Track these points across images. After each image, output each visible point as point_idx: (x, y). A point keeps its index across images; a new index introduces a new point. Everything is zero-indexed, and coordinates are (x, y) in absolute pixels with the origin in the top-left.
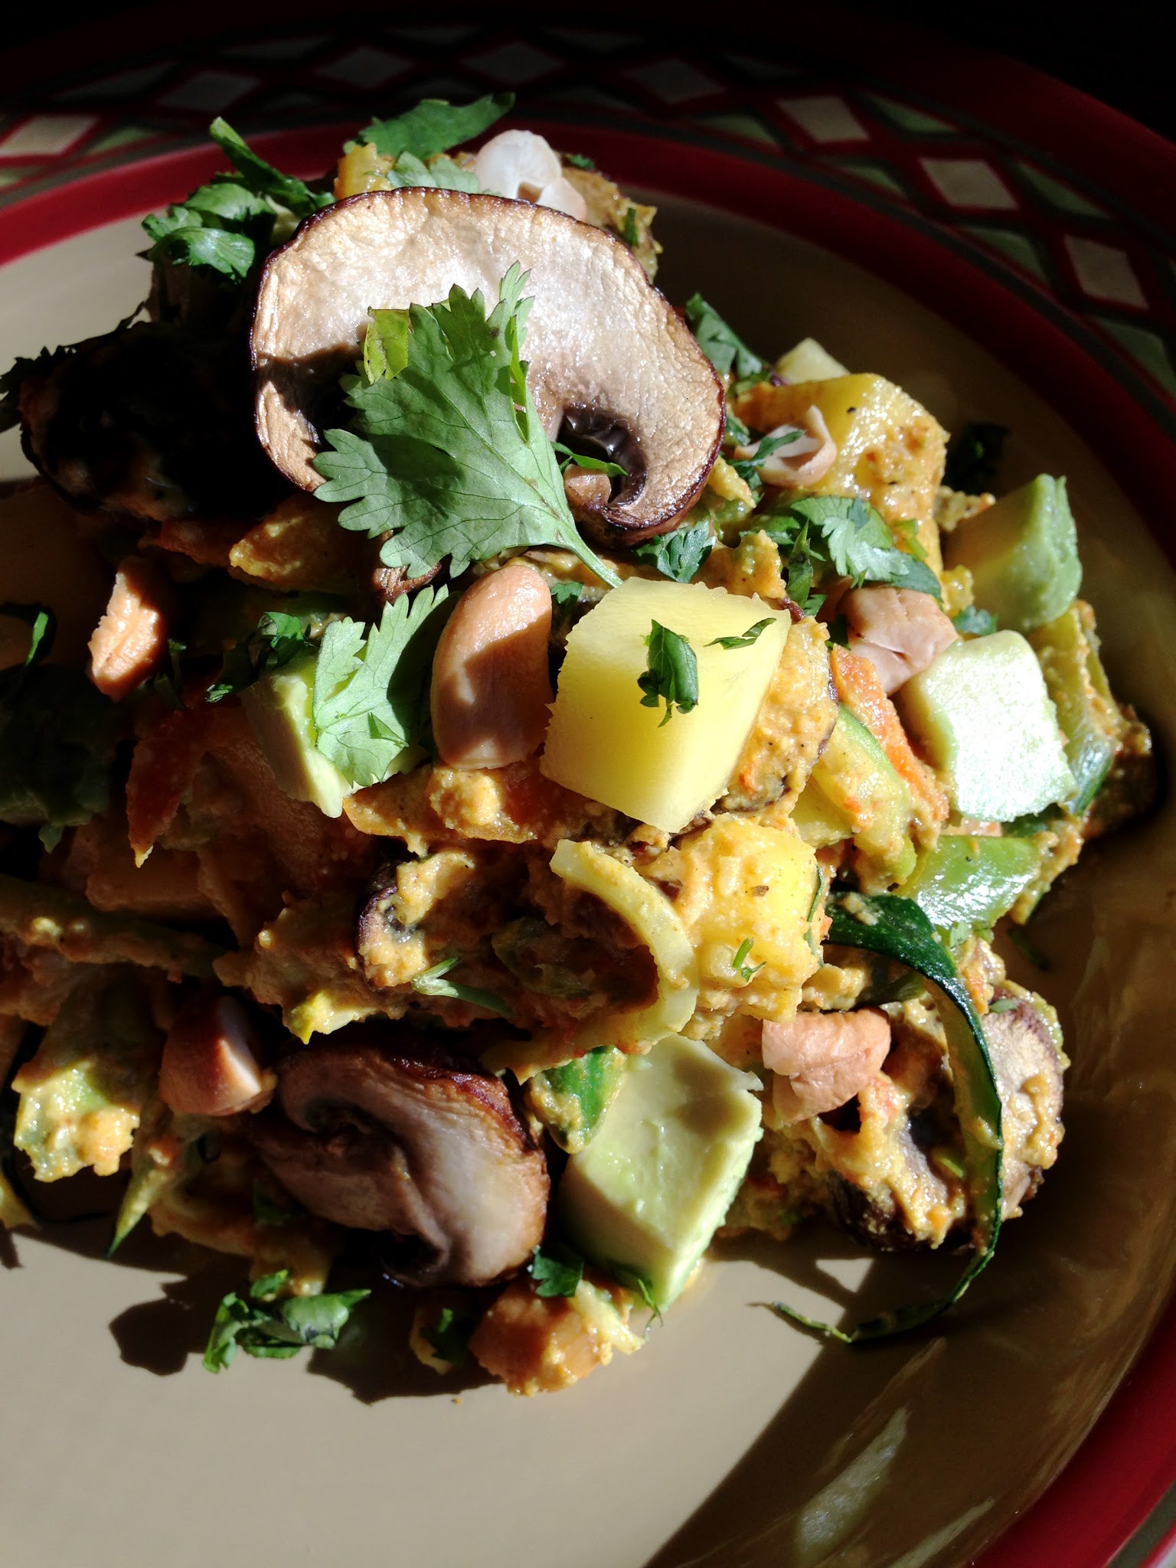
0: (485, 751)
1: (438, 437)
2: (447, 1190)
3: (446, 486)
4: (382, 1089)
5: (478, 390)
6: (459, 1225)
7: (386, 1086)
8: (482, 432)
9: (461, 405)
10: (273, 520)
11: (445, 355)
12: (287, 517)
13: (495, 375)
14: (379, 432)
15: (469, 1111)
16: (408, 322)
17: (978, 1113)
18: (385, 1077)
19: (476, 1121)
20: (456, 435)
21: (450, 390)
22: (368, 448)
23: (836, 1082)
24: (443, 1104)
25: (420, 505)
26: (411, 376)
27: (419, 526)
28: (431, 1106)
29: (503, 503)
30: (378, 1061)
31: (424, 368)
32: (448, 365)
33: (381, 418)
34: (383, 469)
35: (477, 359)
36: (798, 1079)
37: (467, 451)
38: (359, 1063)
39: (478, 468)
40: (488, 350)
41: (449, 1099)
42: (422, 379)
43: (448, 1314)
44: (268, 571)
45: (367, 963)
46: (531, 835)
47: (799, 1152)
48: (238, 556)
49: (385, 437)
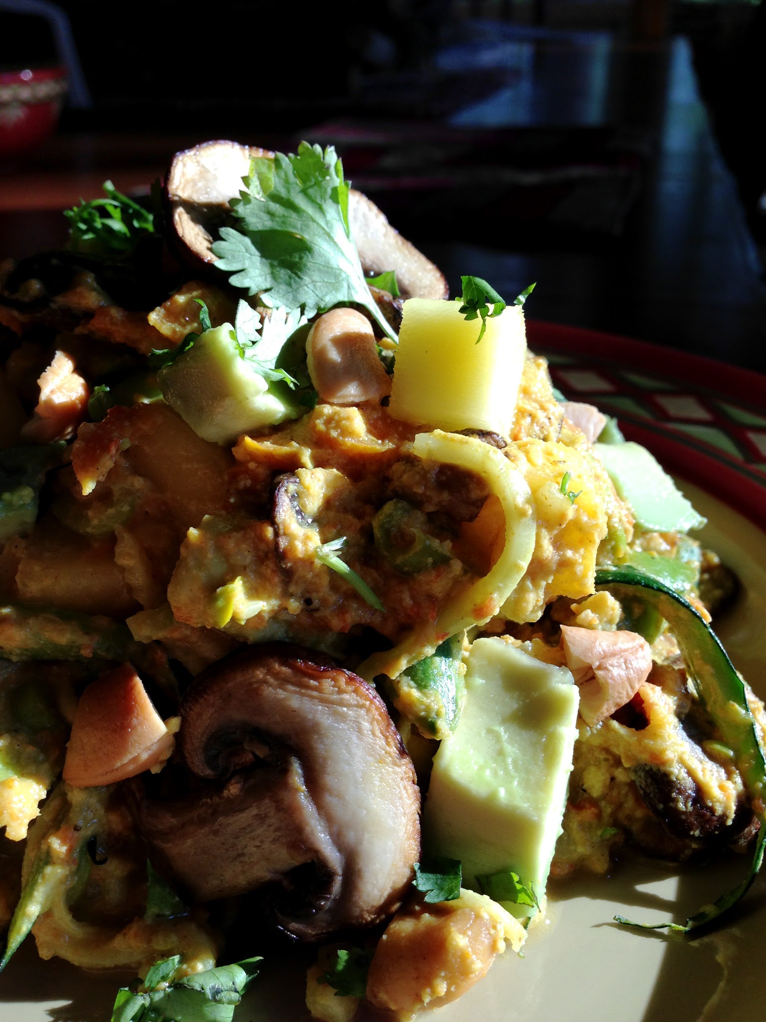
0: (352, 391)
1: (295, 227)
2: (339, 796)
3: (301, 258)
4: (281, 694)
5: (318, 201)
6: (350, 837)
7: (285, 690)
8: (323, 224)
9: (309, 209)
10: (179, 291)
11: (296, 184)
12: (190, 291)
13: (329, 191)
14: (255, 229)
15: (358, 701)
16: (273, 166)
17: (729, 699)
18: (284, 681)
19: (363, 712)
20: (307, 226)
21: (300, 201)
22: (247, 241)
23: (627, 668)
24: (335, 697)
25: (283, 273)
26: (275, 198)
27: (284, 287)
28: (323, 701)
29: (338, 272)
30: (277, 666)
31: (283, 192)
32: (298, 189)
33: (256, 220)
34: (257, 253)
35: (318, 184)
36: (600, 668)
37: (314, 234)
38: (260, 674)
39: (321, 246)
40: (324, 177)
41: (341, 692)
42: (282, 198)
43: (343, 954)
44: (174, 331)
45: (281, 532)
46: (389, 445)
47: (606, 760)
48: (154, 318)
49: (259, 232)
